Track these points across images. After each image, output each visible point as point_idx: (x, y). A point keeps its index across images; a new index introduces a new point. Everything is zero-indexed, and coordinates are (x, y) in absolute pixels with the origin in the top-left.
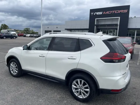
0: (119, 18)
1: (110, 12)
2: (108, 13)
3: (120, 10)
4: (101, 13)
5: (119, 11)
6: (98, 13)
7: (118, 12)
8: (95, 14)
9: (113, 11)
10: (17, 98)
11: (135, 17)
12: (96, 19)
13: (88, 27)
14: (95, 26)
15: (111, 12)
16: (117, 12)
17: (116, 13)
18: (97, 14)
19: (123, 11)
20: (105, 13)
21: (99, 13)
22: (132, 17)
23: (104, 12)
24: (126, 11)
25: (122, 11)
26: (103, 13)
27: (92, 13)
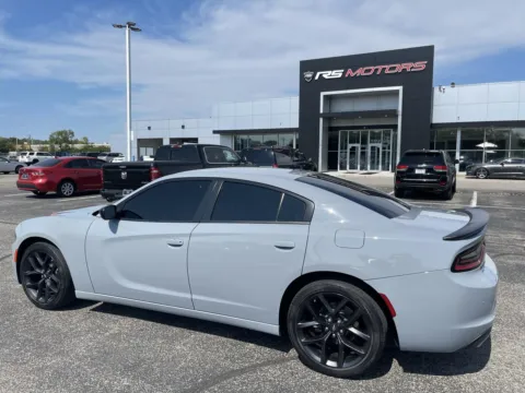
0: (400, 88)
1: (369, 70)
2: (360, 72)
4: (337, 74)
5: (399, 68)
6: (327, 75)
7: (394, 68)
8: (317, 78)
9: (380, 68)
12: (322, 94)
14: (321, 120)
15: (373, 68)
16: (391, 69)
17: (387, 72)
18: (325, 76)
19: (411, 65)
20: (353, 75)
21: (334, 72)
23: (350, 71)
24: (420, 65)
25: (408, 66)
26: (344, 73)
27: (309, 75)
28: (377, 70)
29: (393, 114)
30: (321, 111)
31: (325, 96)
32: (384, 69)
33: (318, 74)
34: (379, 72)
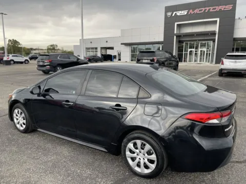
0: (218, 20)
1: (202, 10)
3: (219, 6)
4: (184, 13)
5: (218, 8)
6: (179, 13)
7: (215, 9)
8: (173, 15)
9: (208, 8)
13: (162, 39)
14: (175, 37)
15: (203, 9)
16: (213, 9)
18: (178, 14)
19: (224, 7)
20: (193, 13)
21: (182, 12)
23: (191, 11)
24: (229, 7)
25: (222, 8)
26: (188, 12)
27: (169, 14)
30: (175, 32)
31: (177, 25)
33: (174, 13)
34: (206, 11)
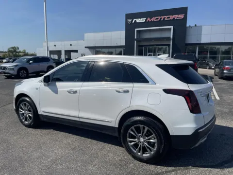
0: (172, 27)
1: (158, 19)
2: (154, 19)
3: (172, 15)
4: (143, 20)
5: (172, 17)
6: (138, 20)
7: (169, 18)
8: (133, 22)
9: (163, 17)
10: (49, 168)
11: (196, 25)
14: (135, 42)
15: (159, 18)
16: (168, 18)
17: (166, 19)
18: (137, 21)
19: (177, 16)
20: (150, 21)
21: (141, 19)
22: (191, 26)
23: (149, 19)
24: (181, 16)
26: (146, 20)
27: (130, 21)
28: (161, 18)
29: (169, 39)
30: (135, 38)
31: (137, 31)
32: (164, 18)
33: (134, 20)
34: (162, 20)
